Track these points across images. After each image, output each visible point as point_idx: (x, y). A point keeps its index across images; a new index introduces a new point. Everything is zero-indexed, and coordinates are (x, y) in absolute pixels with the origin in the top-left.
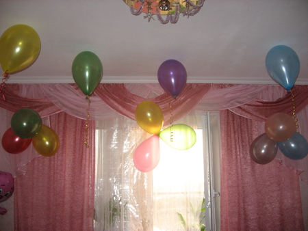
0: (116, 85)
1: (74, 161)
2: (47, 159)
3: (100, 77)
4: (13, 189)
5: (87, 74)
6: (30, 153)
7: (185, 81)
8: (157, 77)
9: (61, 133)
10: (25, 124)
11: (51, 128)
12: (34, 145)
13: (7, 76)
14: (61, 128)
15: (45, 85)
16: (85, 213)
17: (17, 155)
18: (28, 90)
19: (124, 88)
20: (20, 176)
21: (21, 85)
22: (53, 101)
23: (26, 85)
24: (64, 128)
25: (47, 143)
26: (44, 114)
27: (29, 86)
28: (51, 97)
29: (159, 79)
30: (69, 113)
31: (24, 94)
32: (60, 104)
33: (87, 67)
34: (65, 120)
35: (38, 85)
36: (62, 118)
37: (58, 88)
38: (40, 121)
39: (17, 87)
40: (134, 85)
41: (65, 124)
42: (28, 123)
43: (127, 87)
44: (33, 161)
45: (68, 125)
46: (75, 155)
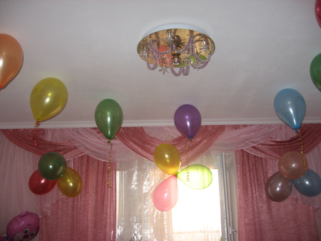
0: (135, 129)
1: (96, 202)
2: (70, 200)
3: (120, 122)
4: (38, 228)
5: (109, 119)
6: (55, 194)
7: (200, 123)
8: (173, 120)
9: (84, 174)
10: (51, 167)
11: (74, 170)
12: (59, 186)
13: (38, 123)
14: (84, 170)
15: (68, 129)
17: (43, 196)
18: (53, 134)
19: (143, 131)
20: (46, 216)
22: (77, 145)
23: (51, 129)
24: (86, 170)
25: (71, 184)
26: (68, 157)
27: (54, 130)
28: (74, 140)
29: (175, 123)
30: (92, 155)
31: (49, 138)
32: (83, 148)
33: (109, 114)
34: (88, 163)
35: (62, 130)
36: (85, 160)
37: (81, 132)
38: (64, 163)
39: (42, 131)
40: (153, 128)
41: (88, 166)
43: (146, 130)
44: (57, 201)
45: (90, 167)
46: (97, 196)
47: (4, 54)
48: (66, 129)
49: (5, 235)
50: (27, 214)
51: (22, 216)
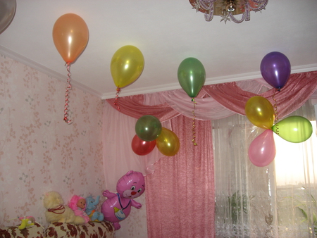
0: (227, 85)
1: (194, 159)
2: (171, 158)
3: (203, 80)
4: (144, 186)
5: (192, 78)
6: (156, 152)
9: (181, 134)
10: (147, 129)
11: (172, 132)
12: (158, 147)
13: (119, 90)
14: (181, 130)
15: (164, 92)
16: (206, 207)
17: (146, 156)
18: (151, 98)
19: (236, 86)
20: (149, 174)
21: (145, 95)
22: (172, 106)
23: (149, 94)
24: (183, 129)
25: (169, 144)
26: (165, 121)
27: (151, 95)
28: (170, 102)
30: (187, 115)
31: (147, 102)
32: (178, 109)
33: (191, 72)
34: (184, 122)
35: (158, 93)
36: (181, 120)
37: (176, 94)
38: (159, 126)
39: (141, 97)
40: (246, 82)
41: (184, 126)
42: (149, 128)
43: (238, 85)
44: (159, 161)
45: (186, 127)
46: (194, 154)
47: (72, 31)
48: (162, 92)
49: (116, 193)
50: (132, 173)
51: (128, 175)
